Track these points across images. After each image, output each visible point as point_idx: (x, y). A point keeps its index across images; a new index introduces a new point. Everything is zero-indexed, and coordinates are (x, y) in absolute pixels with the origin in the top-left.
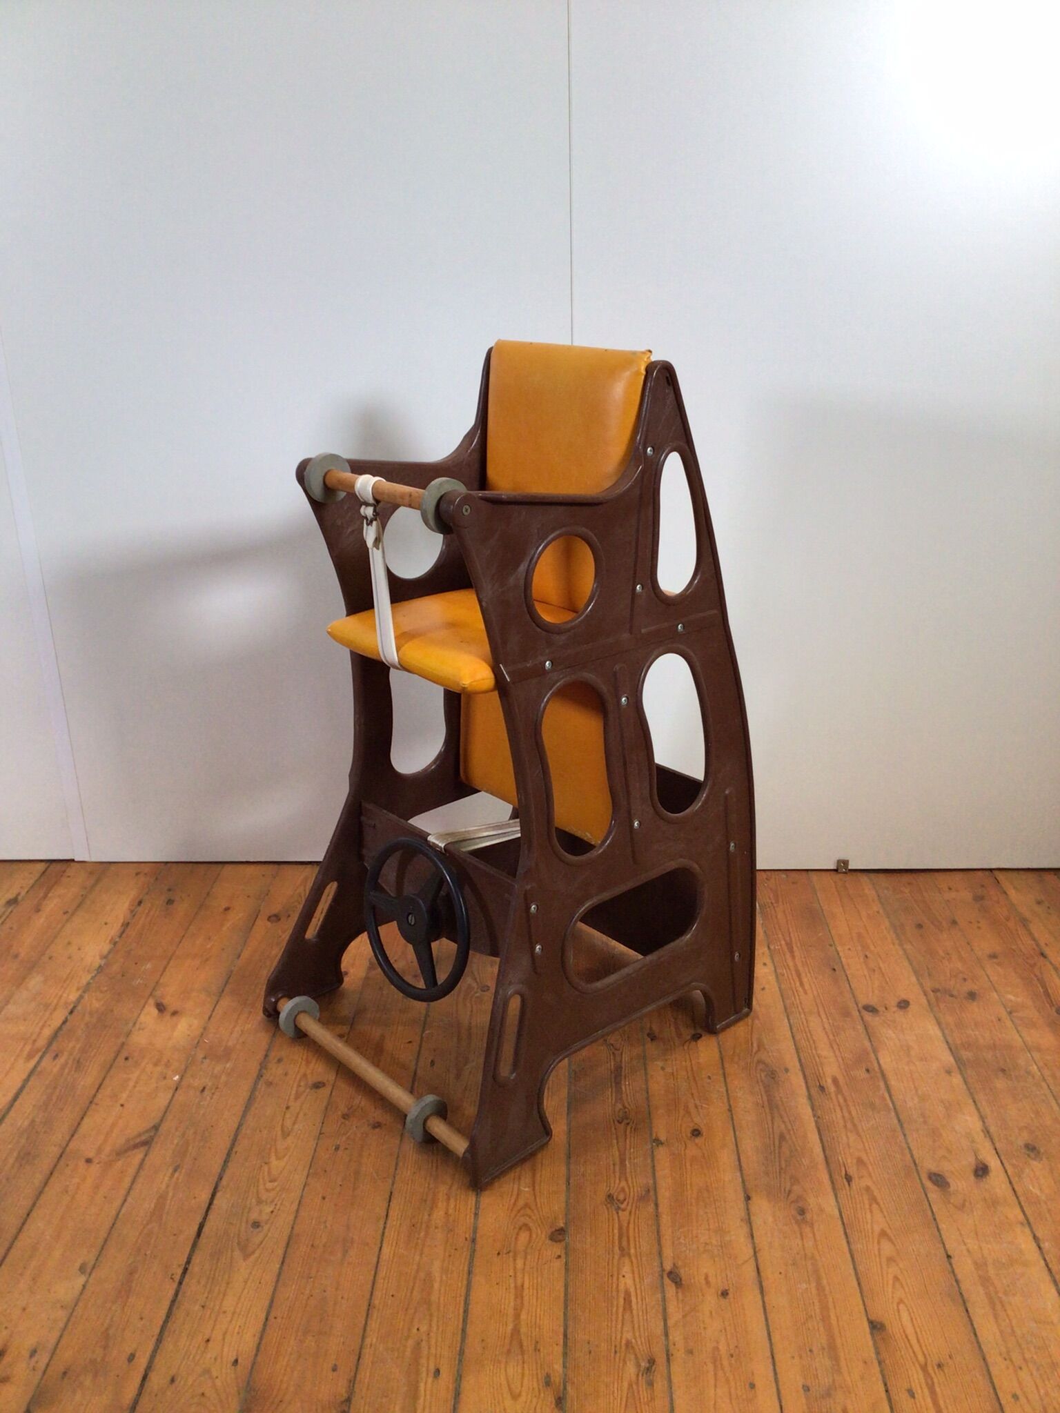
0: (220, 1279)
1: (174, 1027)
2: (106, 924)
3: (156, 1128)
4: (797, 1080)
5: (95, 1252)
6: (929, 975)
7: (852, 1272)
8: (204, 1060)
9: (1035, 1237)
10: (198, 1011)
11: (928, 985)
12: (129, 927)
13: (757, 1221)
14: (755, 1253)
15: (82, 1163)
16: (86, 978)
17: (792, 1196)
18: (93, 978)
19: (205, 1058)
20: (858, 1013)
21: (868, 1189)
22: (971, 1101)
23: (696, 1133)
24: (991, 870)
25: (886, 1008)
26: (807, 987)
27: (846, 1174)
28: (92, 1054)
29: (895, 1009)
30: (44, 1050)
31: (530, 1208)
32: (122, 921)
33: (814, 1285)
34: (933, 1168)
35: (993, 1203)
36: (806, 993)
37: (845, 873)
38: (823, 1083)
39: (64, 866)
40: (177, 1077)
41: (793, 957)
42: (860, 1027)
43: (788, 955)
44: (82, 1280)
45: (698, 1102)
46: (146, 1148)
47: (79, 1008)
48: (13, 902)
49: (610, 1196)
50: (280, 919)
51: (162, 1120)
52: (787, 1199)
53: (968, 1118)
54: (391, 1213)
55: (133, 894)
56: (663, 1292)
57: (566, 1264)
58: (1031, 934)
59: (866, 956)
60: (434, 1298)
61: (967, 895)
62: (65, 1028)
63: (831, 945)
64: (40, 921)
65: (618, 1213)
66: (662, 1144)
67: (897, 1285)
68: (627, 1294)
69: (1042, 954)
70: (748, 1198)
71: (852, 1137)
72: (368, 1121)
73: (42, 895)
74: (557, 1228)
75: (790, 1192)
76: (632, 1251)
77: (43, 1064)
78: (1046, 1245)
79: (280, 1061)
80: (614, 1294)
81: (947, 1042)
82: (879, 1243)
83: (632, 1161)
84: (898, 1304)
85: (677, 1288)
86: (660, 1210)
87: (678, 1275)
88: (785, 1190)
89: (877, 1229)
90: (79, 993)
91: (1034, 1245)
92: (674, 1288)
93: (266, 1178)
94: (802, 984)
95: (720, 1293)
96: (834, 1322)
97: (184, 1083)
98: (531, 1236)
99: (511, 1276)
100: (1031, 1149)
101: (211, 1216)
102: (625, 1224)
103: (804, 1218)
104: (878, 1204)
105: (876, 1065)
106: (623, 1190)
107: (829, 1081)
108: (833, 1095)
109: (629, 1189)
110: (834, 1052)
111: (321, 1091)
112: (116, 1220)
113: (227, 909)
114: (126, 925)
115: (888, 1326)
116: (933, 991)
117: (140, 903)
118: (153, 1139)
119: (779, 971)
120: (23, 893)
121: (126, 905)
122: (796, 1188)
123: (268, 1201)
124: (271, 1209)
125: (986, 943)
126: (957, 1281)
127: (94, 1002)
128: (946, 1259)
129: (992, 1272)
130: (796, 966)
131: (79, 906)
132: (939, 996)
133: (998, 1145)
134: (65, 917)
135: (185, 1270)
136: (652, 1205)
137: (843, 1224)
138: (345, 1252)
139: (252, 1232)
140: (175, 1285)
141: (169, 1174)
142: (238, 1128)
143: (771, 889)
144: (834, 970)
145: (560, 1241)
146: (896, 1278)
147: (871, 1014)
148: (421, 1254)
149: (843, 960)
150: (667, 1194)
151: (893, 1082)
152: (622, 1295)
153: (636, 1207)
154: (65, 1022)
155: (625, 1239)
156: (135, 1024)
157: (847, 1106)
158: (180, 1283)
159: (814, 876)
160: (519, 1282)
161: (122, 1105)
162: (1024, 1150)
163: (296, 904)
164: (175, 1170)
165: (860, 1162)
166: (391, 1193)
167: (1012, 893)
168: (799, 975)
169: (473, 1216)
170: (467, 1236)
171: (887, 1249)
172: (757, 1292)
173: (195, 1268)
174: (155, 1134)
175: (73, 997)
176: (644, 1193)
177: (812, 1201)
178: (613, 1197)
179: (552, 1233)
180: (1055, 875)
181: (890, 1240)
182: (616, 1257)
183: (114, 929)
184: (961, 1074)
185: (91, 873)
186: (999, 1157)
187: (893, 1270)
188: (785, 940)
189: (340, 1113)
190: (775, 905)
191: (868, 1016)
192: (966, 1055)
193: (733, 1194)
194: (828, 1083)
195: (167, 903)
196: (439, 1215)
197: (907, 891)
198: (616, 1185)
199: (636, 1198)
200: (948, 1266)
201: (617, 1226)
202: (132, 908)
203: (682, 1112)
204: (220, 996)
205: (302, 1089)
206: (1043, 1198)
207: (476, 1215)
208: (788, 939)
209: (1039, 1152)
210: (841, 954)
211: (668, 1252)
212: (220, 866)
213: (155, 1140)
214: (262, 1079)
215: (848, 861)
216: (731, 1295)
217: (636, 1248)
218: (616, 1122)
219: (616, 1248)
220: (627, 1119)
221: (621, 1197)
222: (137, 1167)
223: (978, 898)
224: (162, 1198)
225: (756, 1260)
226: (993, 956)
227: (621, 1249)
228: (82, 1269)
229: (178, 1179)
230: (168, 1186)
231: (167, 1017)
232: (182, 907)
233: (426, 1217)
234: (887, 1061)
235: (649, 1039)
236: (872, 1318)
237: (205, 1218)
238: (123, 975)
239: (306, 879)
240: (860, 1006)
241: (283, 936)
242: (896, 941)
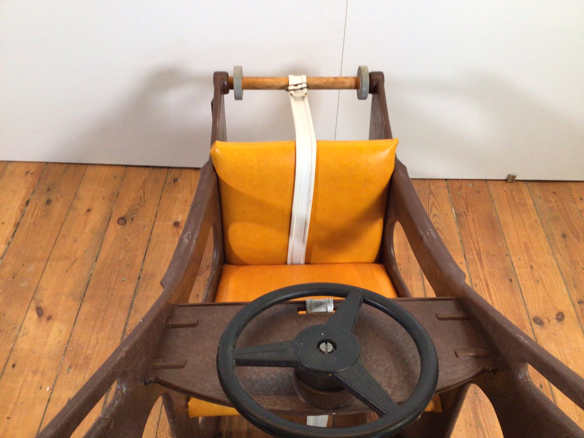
1: (48, 333)
2: (3, 223)
6: (575, 286)
10: (66, 317)
11: (575, 296)
12: (19, 227)
19: (70, 367)
20: (530, 325)
25: (549, 321)
29: (555, 321)
32: (14, 221)
37: (512, 182)
41: (482, 266)
43: (478, 263)
50: (126, 222)
55: (23, 194)
59: (532, 267)
63: (507, 255)
97: (55, 394)
113: (89, 210)
114: (17, 225)
116: (579, 303)
117: (27, 203)
121: (19, 203)
130: (485, 276)
143: (463, 198)
147: (538, 326)
149: (516, 270)
156: (21, 328)
161: (8, 418)
163: (137, 207)
168: (487, 285)
183: (8, 230)
188: (476, 250)
190: (467, 214)
195: (46, 204)
202: (22, 208)
204: (82, 300)
208: (477, 248)
210: (515, 264)
212: (84, 166)
231: (44, 318)
232: (57, 208)
238: (14, 277)
239: (145, 181)
240: (531, 317)
241: (128, 240)
242: (551, 252)
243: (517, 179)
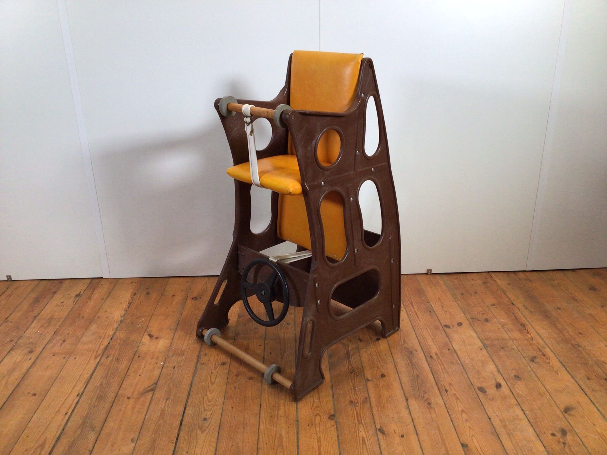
0: (193, 441)
1: (158, 344)
2: (121, 303)
3: (156, 384)
4: (421, 354)
5: (137, 433)
6: (469, 313)
7: (452, 425)
8: (173, 356)
9: (522, 410)
10: (167, 337)
11: (469, 316)
12: (131, 304)
13: (412, 408)
14: (413, 420)
15: (126, 399)
16: (115, 326)
17: (425, 398)
18: (119, 325)
19: (173, 355)
20: (442, 328)
21: (454, 394)
22: (490, 360)
23: (383, 376)
24: (488, 272)
25: (453, 326)
26: (420, 319)
27: (445, 389)
28: (123, 355)
29: (457, 326)
30: (102, 355)
31: (319, 407)
32: (128, 302)
33: (437, 431)
34: (479, 385)
35: (504, 398)
36: (420, 321)
37: (430, 275)
38: (432, 355)
39: (99, 280)
40: (162, 363)
41: (414, 308)
42: (444, 334)
43: (411, 307)
44: (133, 445)
45: (382, 364)
46: (153, 392)
47: (115, 337)
48: (78, 295)
49: (351, 401)
50: (196, 299)
51: (158, 380)
52: (423, 399)
53: (491, 366)
54: (261, 412)
55: (131, 291)
56: (378, 437)
57: (337, 428)
58: (507, 296)
59: (443, 307)
60: (284, 444)
61: (479, 282)
62: (110, 345)
63: (428, 303)
64: (91, 303)
65: (355, 408)
66: (370, 380)
67: (471, 430)
68: (363, 439)
69: (513, 304)
70: (407, 400)
71: (446, 375)
72: (247, 377)
73: (90, 292)
74: (331, 414)
75: (423, 397)
76: (363, 422)
77: (103, 360)
78: (527, 413)
79: (206, 355)
80: (358, 439)
81: (479, 338)
82: (461, 414)
83: (358, 387)
84: (472, 437)
85: (383, 435)
86: (372, 406)
87: (383, 430)
88: (421, 396)
89: (460, 409)
90: (114, 331)
91: (523, 413)
92: (382, 436)
93: (207, 400)
94: (418, 318)
95: (400, 436)
96: (447, 445)
97: (166, 365)
98: (321, 418)
99: (314, 434)
100: (517, 377)
101: (186, 417)
102: (359, 412)
103: (430, 407)
104: (459, 400)
105: (452, 348)
106: (356, 398)
107: (434, 354)
108: (436, 359)
109: (358, 398)
110: (434, 343)
111: (225, 366)
112: (144, 421)
113: (174, 296)
114: (130, 303)
115: (469, 446)
116: (471, 319)
117: (135, 294)
118: (155, 388)
119: (408, 313)
120: (82, 292)
121: (129, 295)
122: (426, 395)
123: (209, 410)
124: (210, 413)
125: (490, 300)
126: (494, 428)
127: (121, 335)
128: (489, 419)
129: (507, 423)
130: (415, 311)
131: (108, 297)
132: (473, 320)
133: (504, 376)
134: (103, 301)
135: (177, 439)
136: (369, 404)
137: (446, 408)
138: (244, 428)
139: (204, 422)
140: (174, 445)
141: (164, 401)
142: (192, 382)
144: (431, 312)
145: (333, 419)
146: (470, 427)
147: (447, 328)
148: (276, 427)
149: (434, 308)
150: (374, 399)
151: (459, 354)
152: (361, 439)
153: (362, 405)
154: (109, 343)
155: (359, 417)
156: (140, 343)
157: (442, 363)
158: (176, 444)
159: (418, 277)
160: (319, 436)
161: (140, 375)
162: (514, 378)
163: (203, 293)
164: (167, 400)
165: (450, 384)
166: (260, 404)
167: (498, 280)
168: (417, 314)
169: (296, 412)
170: (295, 419)
171: (465, 416)
172: (415, 435)
173: (181, 437)
174: (156, 386)
175: (111, 333)
176: (364, 400)
177: (433, 400)
178: (352, 402)
179: (329, 417)
180: (514, 273)
181: (465, 413)
182: (357, 425)
183: (125, 306)
184: (486, 349)
185: (111, 283)
186: (505, 380)
187: (468, 424)
188: (409, 301)
189: (234, 374)
190: (404, 288)
191: (446, 329)
192: (488, 342)
193: (402, 399)
194: (434, 355)
195: (147, 294)
196: (281, 412)
197: (456, 281)
198: (353, 397)
199: (362, 402)
200: (490, 422)
201: (355, 412)
202: (132, 297)
203: (376, 369)
204: (176, 330)
205: (217, 365)
206: (524, 395)
207: (297, 411)
208: (410, 301)
209: (520, 378)
210: (432, 306)
211: (377, 421)
212: (167, 279)
213: (156, 388)
214: (199, 362)
215: (431, 270)
216: (405, 437)
217: (364, 420)
218: (350, 373)
219: (356, 421)
220: (354, 372)
221: (356, 401)
222: (150, 399)
223: (485, 283)
224: (163, 411)
225: (413, 423)
226: (493, 305)
227: (358, 421)
228: (132, 440)
229: (169, 403)
230: (165, 407)
231: (154, 340)
232: (154, 296)
233: (276, 413)
234: (456, 346)
235: (359, 341)
236: (462, 443)
237: (183, 418)
238: (132, 324)
239: (206, 283)
240: (443, 325)
241: (199, 306)
242: (454, 300)
243: (432, 272)
